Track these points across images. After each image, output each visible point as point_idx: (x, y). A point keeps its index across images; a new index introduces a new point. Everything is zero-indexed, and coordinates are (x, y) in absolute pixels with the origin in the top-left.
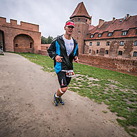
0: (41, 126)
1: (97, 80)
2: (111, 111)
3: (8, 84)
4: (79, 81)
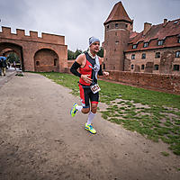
0: (77, 173)
1: (146, 107)
2: (175, 153)
3: (30, 113)
4: (123, 109)
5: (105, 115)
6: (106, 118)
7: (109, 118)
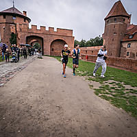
4: (113, 88)
5: (97, 92)
6: (97, 94)
7: (100, 95)
